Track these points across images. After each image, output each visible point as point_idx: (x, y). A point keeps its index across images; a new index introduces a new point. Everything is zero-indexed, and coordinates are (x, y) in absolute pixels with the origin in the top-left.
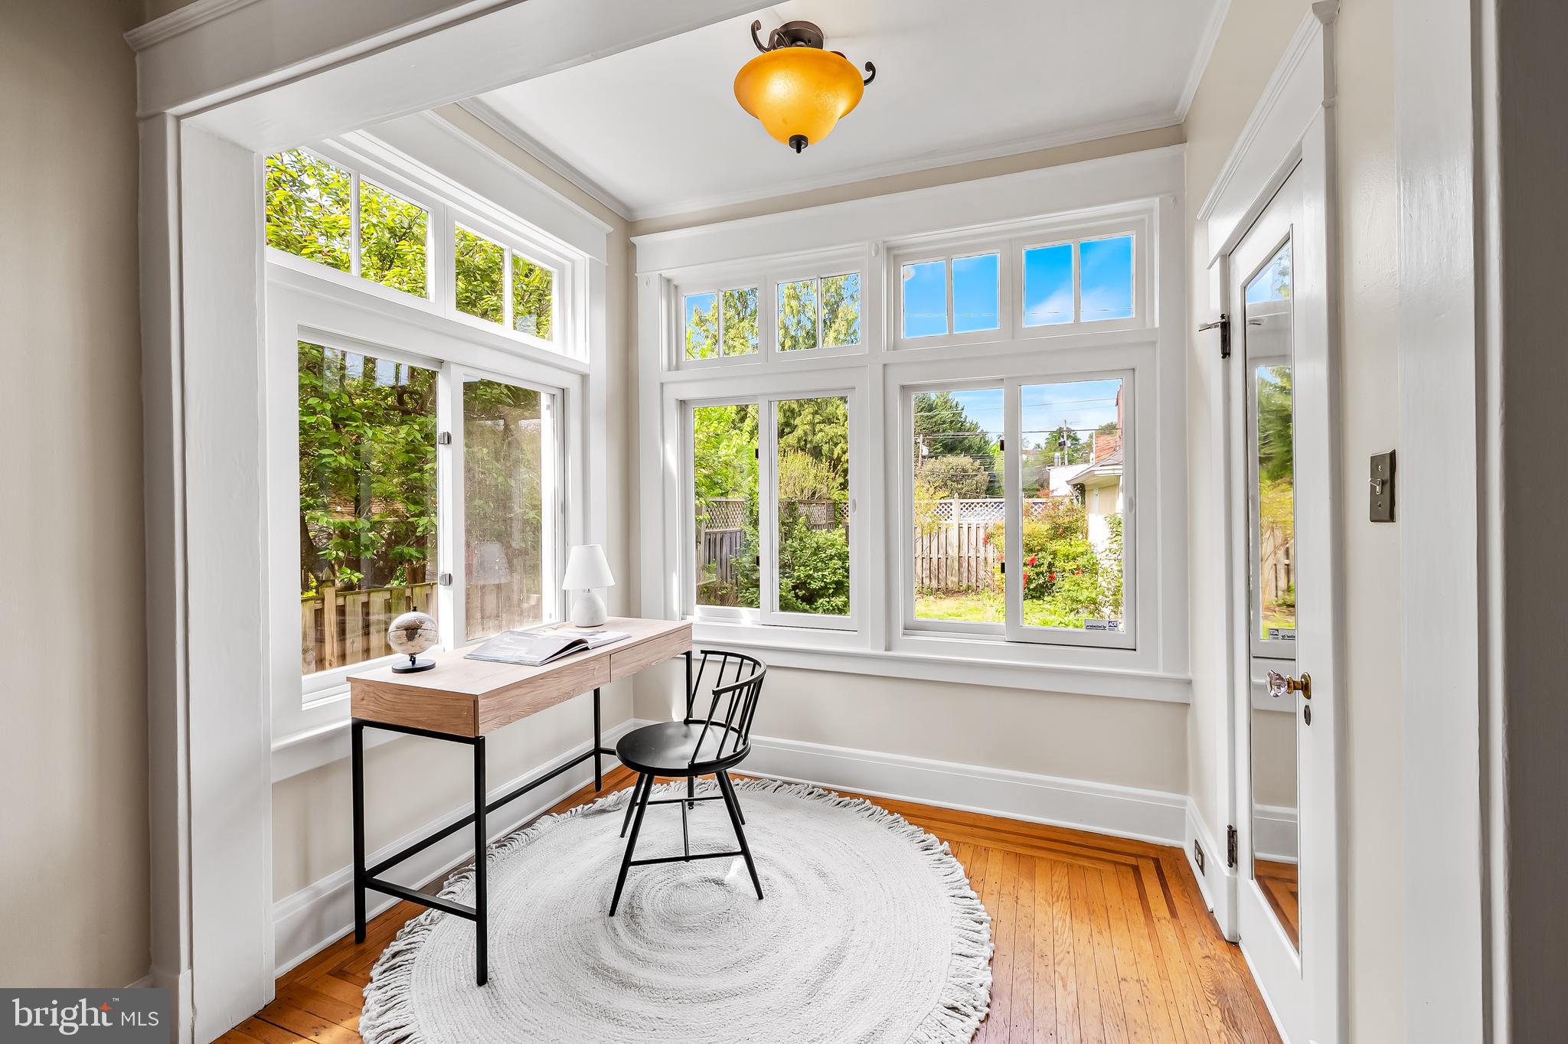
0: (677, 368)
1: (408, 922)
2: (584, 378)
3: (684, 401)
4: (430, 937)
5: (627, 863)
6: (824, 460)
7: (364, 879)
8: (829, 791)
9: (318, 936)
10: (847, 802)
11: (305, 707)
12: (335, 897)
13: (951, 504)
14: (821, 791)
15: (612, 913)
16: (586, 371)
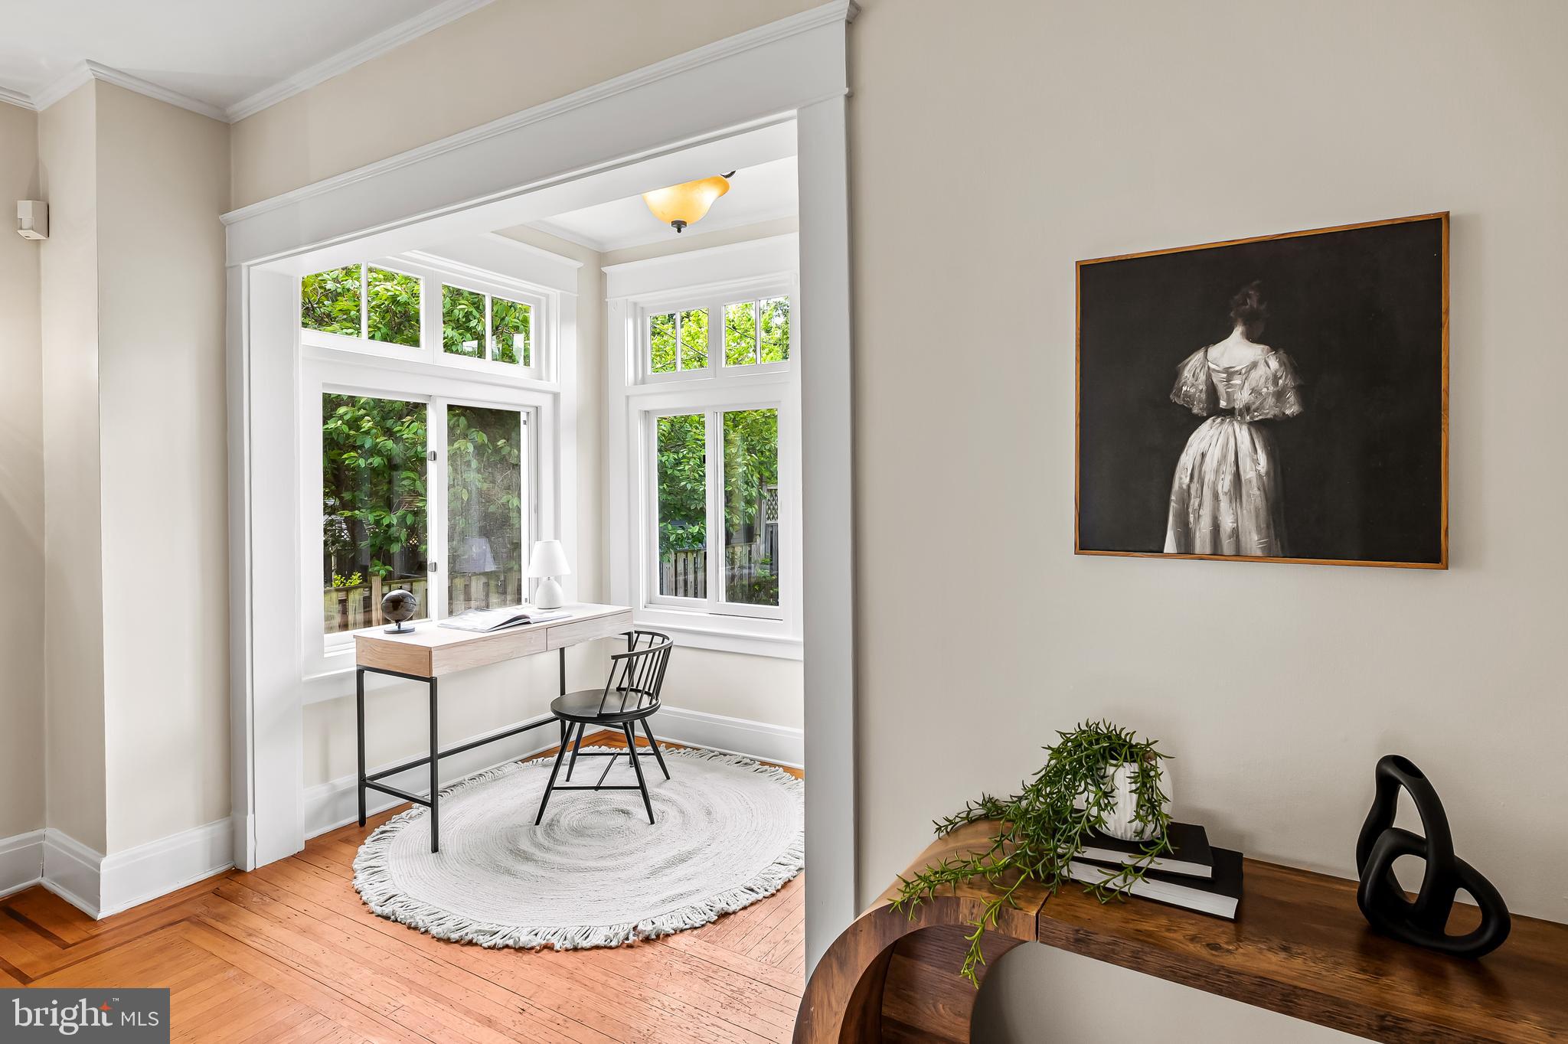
0: (643, 382)
1: (394, 816)
2: (556, 396)
3: (648, 412)
4: (407, 827)
5: (550, 787)
7: (364, 783)
8: (753, 760)
9: (335, 819)
10: (764, 769)
11: (326, 656)
12: (345, 793)
14: (748, 761)
15: (537, 823)
16: (558, 390)
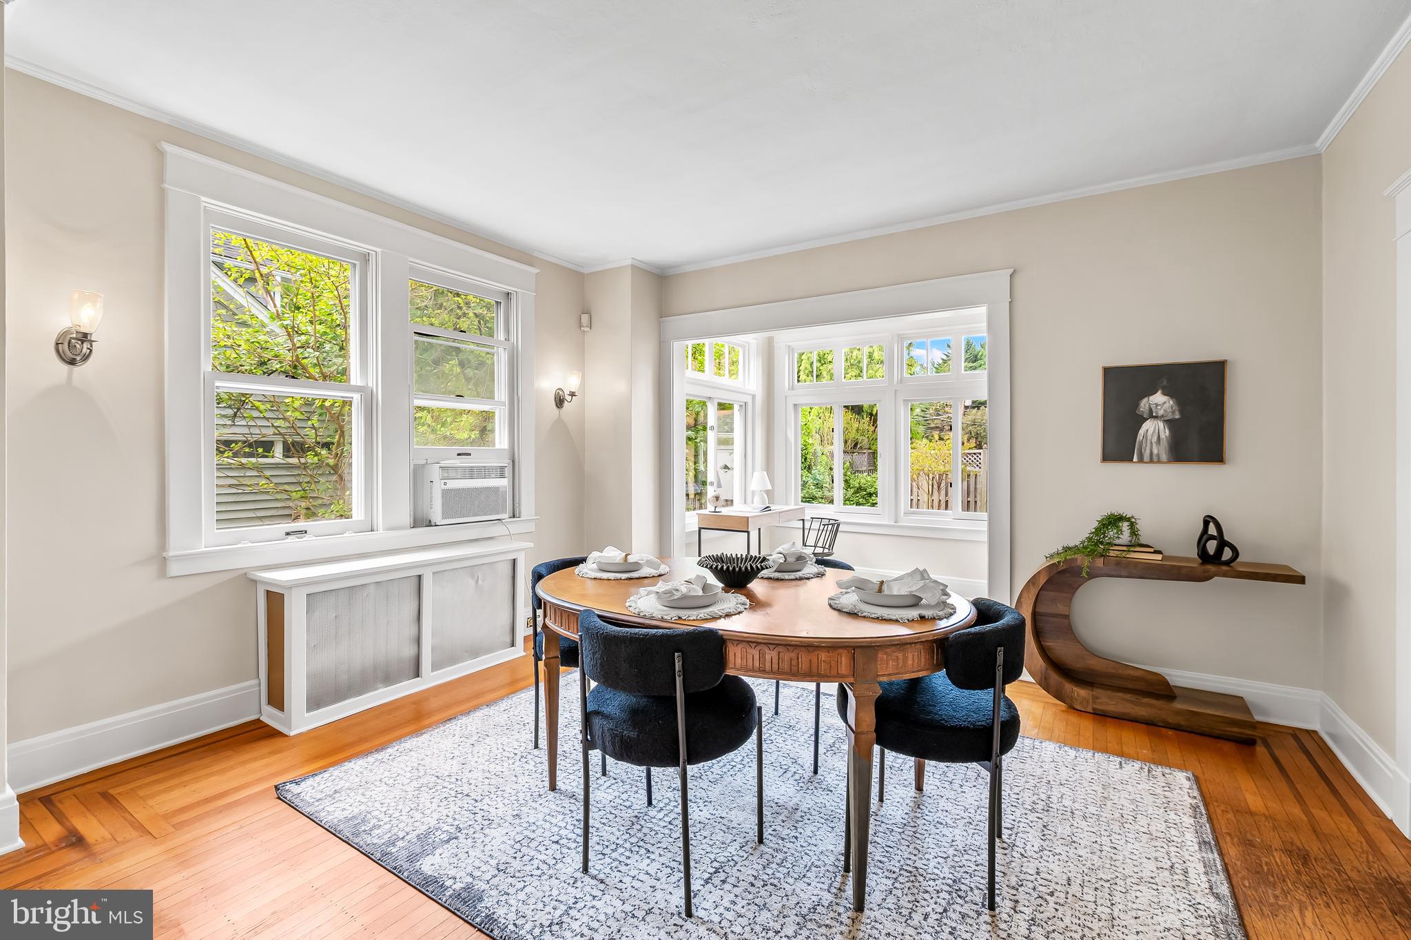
2: (754, 396)
6: (865, 416)
13: (980, 454)
16: (754, 393)
